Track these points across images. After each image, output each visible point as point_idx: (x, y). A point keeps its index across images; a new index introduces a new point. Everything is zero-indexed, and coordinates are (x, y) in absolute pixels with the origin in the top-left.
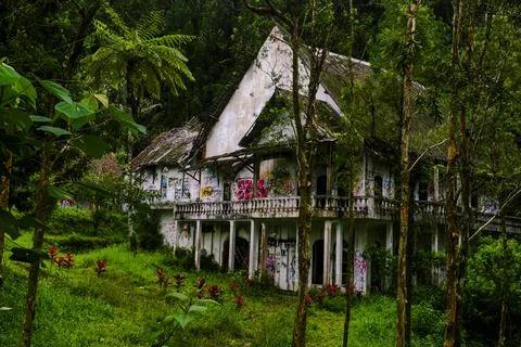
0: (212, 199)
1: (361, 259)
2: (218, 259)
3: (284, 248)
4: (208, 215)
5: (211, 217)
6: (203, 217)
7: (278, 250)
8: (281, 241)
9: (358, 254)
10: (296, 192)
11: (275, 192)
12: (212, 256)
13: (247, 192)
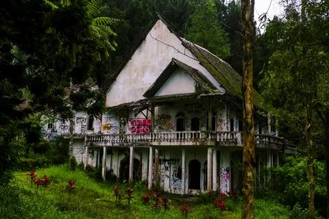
0: (111, 132)
1: (225, 173)
2: (116, 172)
3: (167, 165)
4: (113, 143)
5: (115, 144)
6: (109, 144)
7: (162, 166)
8: (165, 160)
9: (223, 169)
10: (175, 128)
11: (160, 128)
12: (112, 170)
13: (138, 127)
